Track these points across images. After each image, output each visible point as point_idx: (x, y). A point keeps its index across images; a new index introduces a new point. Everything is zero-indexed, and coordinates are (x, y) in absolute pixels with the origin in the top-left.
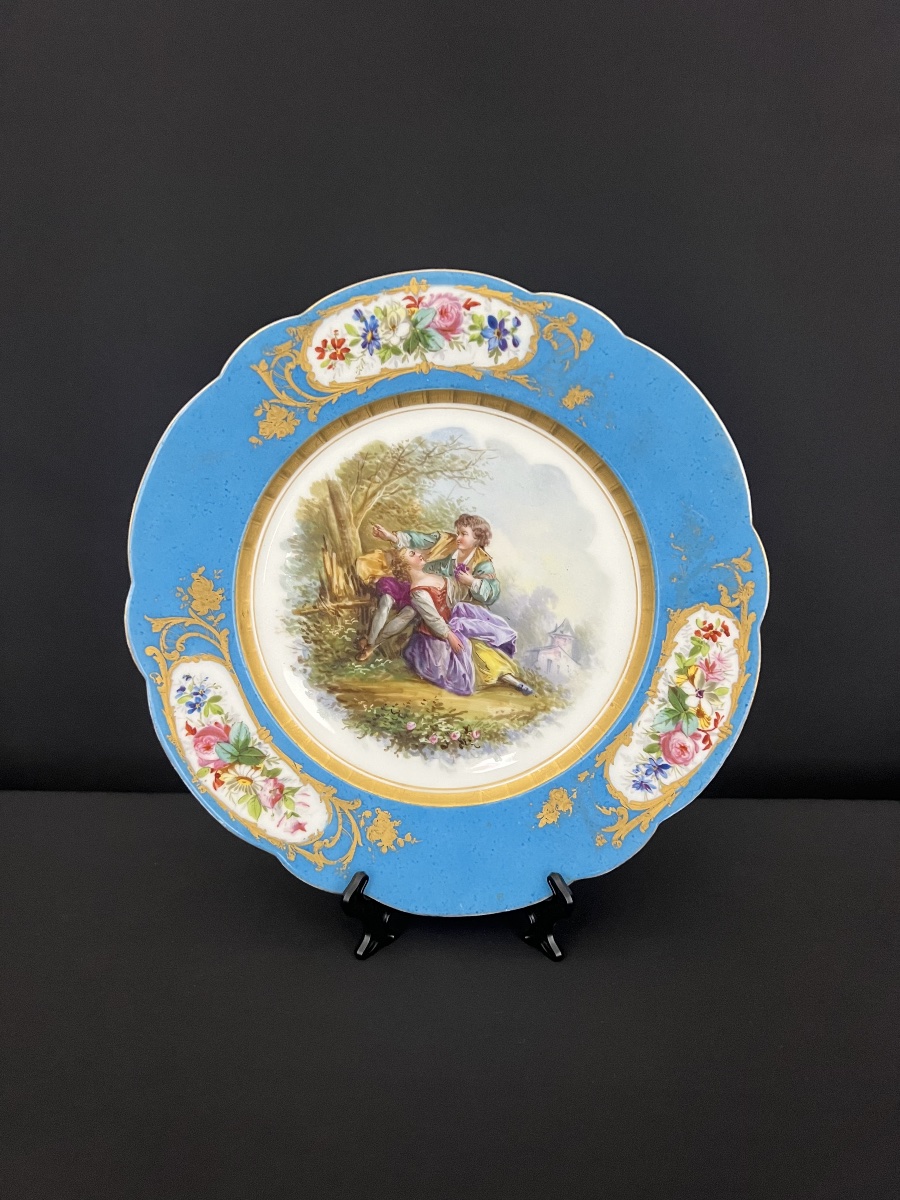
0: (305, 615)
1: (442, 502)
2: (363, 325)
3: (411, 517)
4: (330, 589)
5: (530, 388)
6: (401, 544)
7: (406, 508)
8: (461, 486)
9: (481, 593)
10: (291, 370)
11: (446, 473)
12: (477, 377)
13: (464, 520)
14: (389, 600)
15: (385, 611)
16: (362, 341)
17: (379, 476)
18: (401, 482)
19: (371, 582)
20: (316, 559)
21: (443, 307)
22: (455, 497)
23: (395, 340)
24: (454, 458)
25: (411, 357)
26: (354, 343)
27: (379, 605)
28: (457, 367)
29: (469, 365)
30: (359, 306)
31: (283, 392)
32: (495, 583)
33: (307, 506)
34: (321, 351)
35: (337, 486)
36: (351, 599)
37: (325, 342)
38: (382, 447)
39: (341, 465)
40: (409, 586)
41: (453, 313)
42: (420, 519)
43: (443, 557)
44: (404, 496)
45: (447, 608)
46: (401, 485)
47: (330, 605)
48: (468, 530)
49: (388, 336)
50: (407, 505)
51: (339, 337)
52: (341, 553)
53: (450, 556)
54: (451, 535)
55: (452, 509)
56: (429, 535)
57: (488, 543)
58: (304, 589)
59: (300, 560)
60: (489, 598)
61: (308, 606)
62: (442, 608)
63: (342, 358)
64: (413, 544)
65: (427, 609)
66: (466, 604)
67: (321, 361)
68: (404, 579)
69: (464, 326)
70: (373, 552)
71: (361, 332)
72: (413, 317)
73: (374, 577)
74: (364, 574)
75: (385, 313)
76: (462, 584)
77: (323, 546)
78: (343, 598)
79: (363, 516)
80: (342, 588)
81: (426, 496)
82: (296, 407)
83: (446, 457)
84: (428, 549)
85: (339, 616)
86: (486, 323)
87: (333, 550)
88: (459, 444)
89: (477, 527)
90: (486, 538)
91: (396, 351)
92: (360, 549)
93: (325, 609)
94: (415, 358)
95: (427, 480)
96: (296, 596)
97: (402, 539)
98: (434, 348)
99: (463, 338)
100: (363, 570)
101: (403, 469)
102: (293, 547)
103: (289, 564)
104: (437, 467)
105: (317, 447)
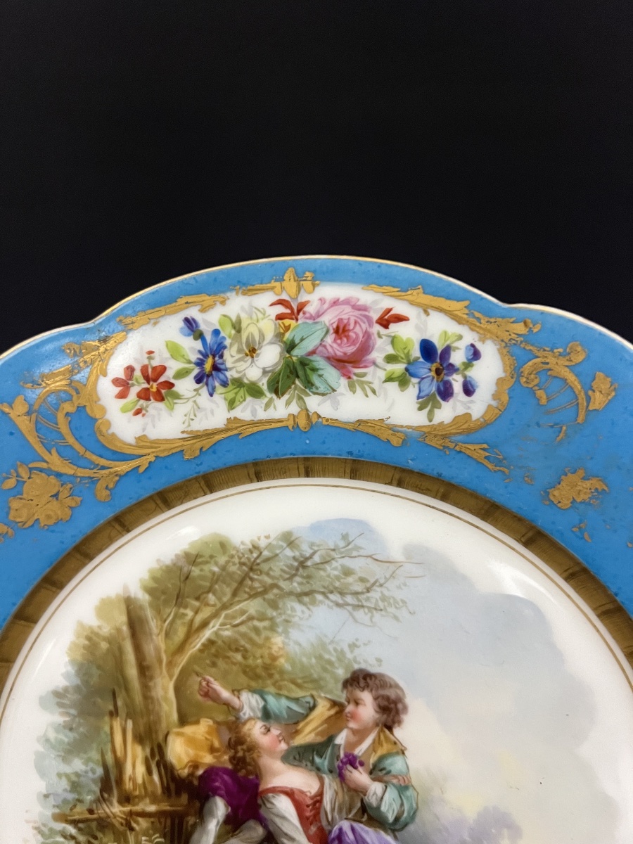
0: (74, 823)
1: (323, 645)
2: (198, 345)
3: (267, 668)
4: (120, 781)
5: (490, 466)
6: (246, 713)
7: (258, 652)
8: (356, 621)
9: (384, 808)
10: (67, 414)
11: (331, 596)
12: (396, 441)
13: (360, 679)
14: (220, 808)
15: (213, 826)
16: (196, 371)
17: (214, 594)
18: (253, 606)
19: (191, 775)
20: (98, 730)
21: (340, 320)
22: (346, 638)
23: (253, 372)
24: (347, 572)
25: (280, 403)
26: (181, 374)
27: (202, 815)
28: (360, 422)
29: (382, 420)
30: (193, 313)
31: (54, 451)
32: (410, 793)
33: (89, 638)
34: (123, 385)
35: (141, 608)
36: (154, 800)
37: (130, 370)
38: (223, 545)
39: (151, 571)
40: (257, 786)
41: (357, 332)
42: (282, 672)
43: (319, 739)
44: (256, 630)
45: (321, 829)
46: (252, 611)
47: (116, 809)
48: (367, 697)
49: (242, 366)
50: (260, 646)
51: (155, 363)
52: (142, 722)
53: (331, 739)
54: (334, 704)
55: (339, 660)
56: (296, 700)
57: (400, 722)
58: (74, 778)
59: (71, 729)
60: (397, 819)
61: (79, 808)
62: (313, 829)
63: (160, 398)
64: (267, 715)
65: (286, 828)
66: (357, 826)
67: (123, 401)
68: (249, 773)
69: (377, 355)
70: (197, 722)
71: (194, 357)
72: (288, 336)
73: (195, 766)
74: (180, 759)
75: (237, 327)
76: (350, 789)
77: (111, 707)
78: (140, 798)
79: (183, 660)
80: (140, 780)
81: (295, 634)
82: (74, 476)
83: (333, 570)
84: (293, 723)
85: (132, 829)
86: (416, 352)
87: (129, 716)
88: (357, 548)
89: (382, 692)
90: (398, 712)
91: (255, 391)
92: (175, 716)
93: (108, 817)
94: (288, 403)
95: (298, 607)
96: (60, 791)
97: (249, 703)
98: (322, 390)
99: (375, 375)
100: (180, 752)
101: (256, 585)
102: (60, 705)
103: (52, 735)
104: (316, 585)
105: (111, 540)
